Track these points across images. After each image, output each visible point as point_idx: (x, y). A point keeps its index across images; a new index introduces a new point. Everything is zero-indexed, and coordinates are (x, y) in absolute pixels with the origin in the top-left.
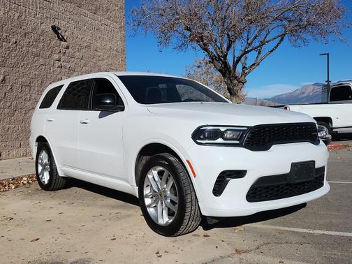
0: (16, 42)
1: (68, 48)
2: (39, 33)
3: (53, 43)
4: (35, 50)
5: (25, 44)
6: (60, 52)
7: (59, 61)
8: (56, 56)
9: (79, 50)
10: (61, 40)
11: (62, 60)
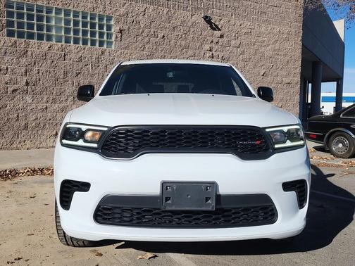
0: (164, 36)
1: (222, 36)
2: (190, 24)
3: (205, 33)
4: (183, 43)
5: (173, 38)
6: (212, 42)
7: (210, 51)
8: (207, 47)
9: (236, 38)
10: (214, 29)
11: (214, 50)
